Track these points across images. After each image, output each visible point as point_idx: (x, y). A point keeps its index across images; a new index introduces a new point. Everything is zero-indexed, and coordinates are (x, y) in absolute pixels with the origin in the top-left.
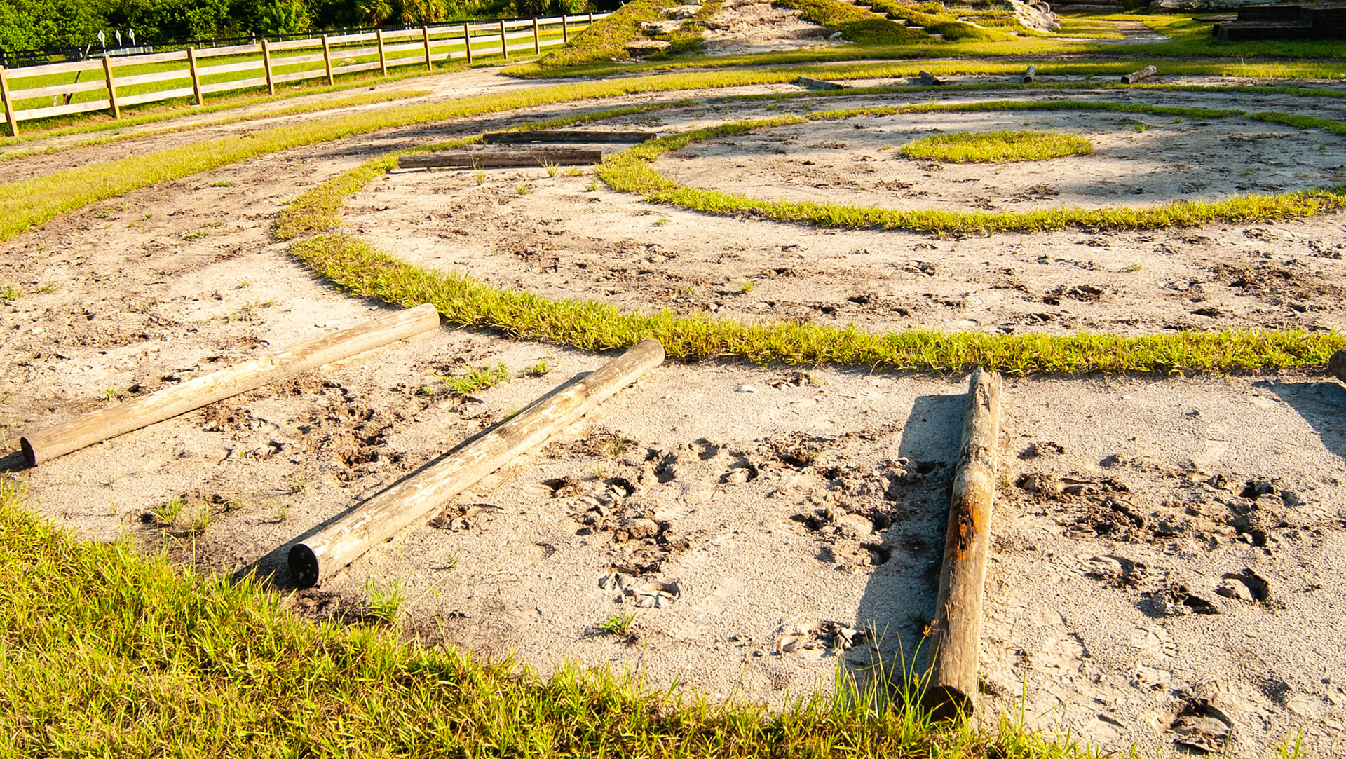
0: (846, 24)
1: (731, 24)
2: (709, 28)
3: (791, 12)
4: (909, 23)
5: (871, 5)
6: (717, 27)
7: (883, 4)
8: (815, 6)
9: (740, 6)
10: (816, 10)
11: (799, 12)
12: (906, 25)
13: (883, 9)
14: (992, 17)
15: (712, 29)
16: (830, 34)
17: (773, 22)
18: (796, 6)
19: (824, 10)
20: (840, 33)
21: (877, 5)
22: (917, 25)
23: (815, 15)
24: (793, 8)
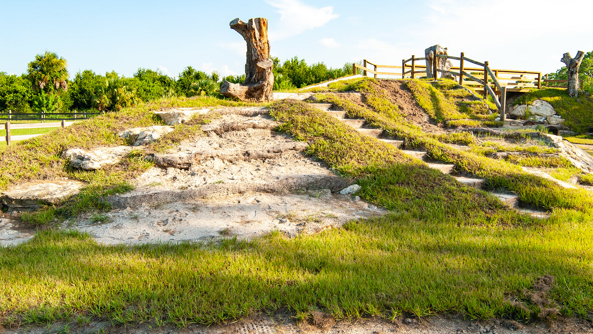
0: (367, 171)
1: (193, 161)
2: (158, 165)
3: (291, 145)
4: (458, 170)
5: (403, 139)
6: (171, 164)
7: (420, 140)
8: (326, 137)
9: (227, 131)
10: (326, 143)
11: (302, 145)
12: (453, 173)
13: (420, 147)
14: (535, 154)
15: (164, 167)
16: (341, 187)
17: (263, 158)
18: (301, 135)
19: (337, 145)
20: (356, 187)
21: (411, 139)
22: (470, 175)
23: (323, 151)
24: (295, 138)
